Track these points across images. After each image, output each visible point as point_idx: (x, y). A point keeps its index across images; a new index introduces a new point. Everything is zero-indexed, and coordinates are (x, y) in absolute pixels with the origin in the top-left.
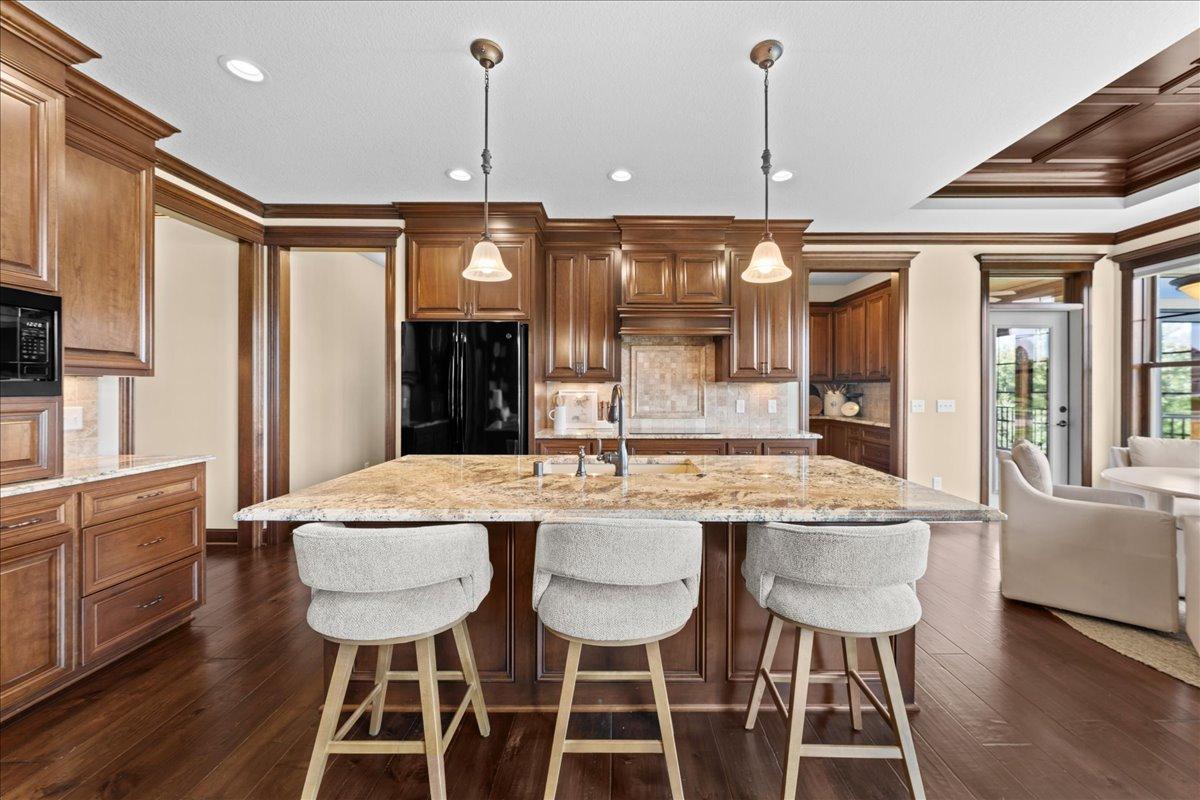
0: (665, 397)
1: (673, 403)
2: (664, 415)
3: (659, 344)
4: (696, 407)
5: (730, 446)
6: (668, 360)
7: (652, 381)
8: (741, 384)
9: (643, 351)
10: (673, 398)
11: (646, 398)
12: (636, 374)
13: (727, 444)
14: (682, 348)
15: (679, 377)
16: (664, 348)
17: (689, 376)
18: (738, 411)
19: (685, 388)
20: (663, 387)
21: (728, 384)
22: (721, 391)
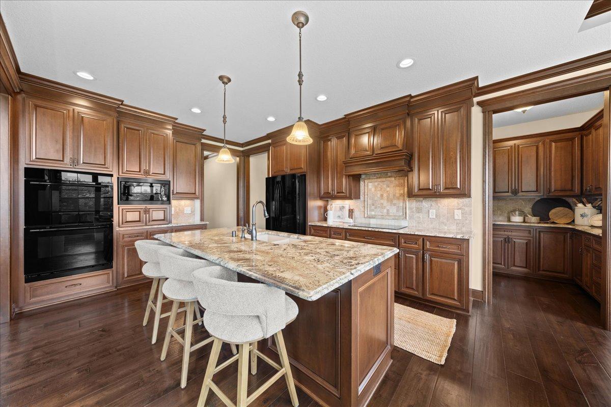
0: (383, 207)
1: (388, 210)
2: (383, 217)
3: (380, 178)
4: (402, 213)
5: (400, 238)
6: (385, 186)
7: (376, 198)
8: (434, 199)
9: (371, 182)
10: (388, 208)
11: (373, 207)
12: (368, 195)
13: (399, 236)
14: (393, 179)
15: (391, 196)
16: (384, 179)
17: (398, 195)
18: (430, 216)
19: (395, 202)
20: (382, 201)
21: (423, 199)
22: (418, 203)
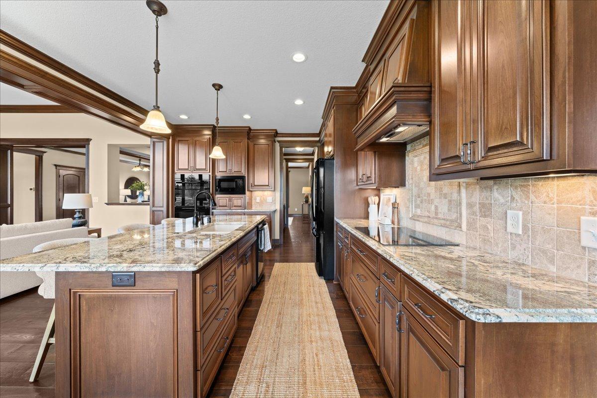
2: (429, 220)
4: (455, 215)
9: (416, 156)
11: (418, 201)
21: (495, 184)
22: (486, 194)
